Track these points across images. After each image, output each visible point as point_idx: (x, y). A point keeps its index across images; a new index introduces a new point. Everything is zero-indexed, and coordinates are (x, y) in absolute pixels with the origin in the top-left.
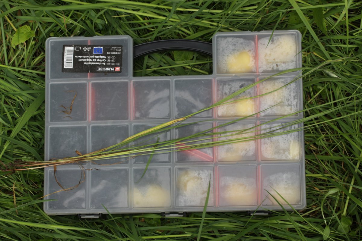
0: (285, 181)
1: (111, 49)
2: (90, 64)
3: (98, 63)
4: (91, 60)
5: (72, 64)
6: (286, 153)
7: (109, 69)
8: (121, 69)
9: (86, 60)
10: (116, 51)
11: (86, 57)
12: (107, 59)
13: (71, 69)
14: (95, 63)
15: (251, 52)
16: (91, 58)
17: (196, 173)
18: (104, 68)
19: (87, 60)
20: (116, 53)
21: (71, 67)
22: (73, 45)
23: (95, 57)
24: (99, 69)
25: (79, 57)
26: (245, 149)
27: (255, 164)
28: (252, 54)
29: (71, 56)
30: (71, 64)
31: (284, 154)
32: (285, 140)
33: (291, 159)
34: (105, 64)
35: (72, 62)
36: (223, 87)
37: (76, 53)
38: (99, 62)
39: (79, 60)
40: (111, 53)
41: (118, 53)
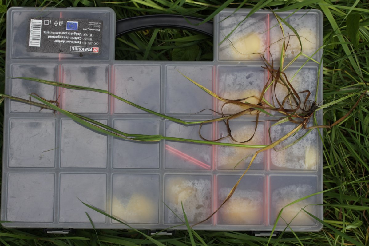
1: (88, 25)
2: (62, 43)
3: (72, 42)
7: (86, 50)
8: (100, 50)
9: (57, 37)
10: (95, 27)
11: (57, 33)
12: (83, 37)
13: (38, 47)
14: (68, 42)
16: (63, 35)
18: (79, 47)
20: (95, 30)
21: (38, 44)
22: (41, 18)
23: (68, 33)
24: (73, 49)
25: (48, 32)
28: (263, 37)
29: (39, 32)
30: (38, 41)
33: (307, 169)
34: (80, 43)
35: (40, 38)
37: (44, 28)
39: (48, 37)
40: (88, 29)
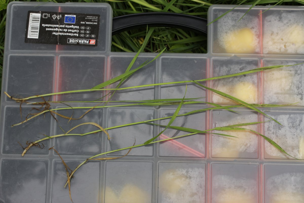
0: (294, 185)
1: (86, 18)
2: (60, 35)
3: (70, 34)
4: (60, 30)
5: (38, 33)
6: (295, 151)
7: (83, 42)
8: (96, 42)
9: (55, 29)
10: (92, 20)
11: (55, 26)
12: (80, 30)
13: (36, 39)
14: (65, 34)
15: (255, 30)
16: (61, 28)
17: (184, 171)
18: (76, 40)
19: (57, 29)
20: (92, 23)
21: (36, 36)
22: (40, 12)
23: (66, 26)
24: (71, 41)
25: (47, 25)
26: (245, 144)
27: (256, 162)
29: (38, 24)
30: (36, 33)
31: (293, 151)
32: (294, 135)
34: (78, 35)
35: (38, 31)
36: (220, 68)
37: (43, 21)
38: (71, 32)
39: (47, 30)
40: (85, 23)
41: (94, 23)
